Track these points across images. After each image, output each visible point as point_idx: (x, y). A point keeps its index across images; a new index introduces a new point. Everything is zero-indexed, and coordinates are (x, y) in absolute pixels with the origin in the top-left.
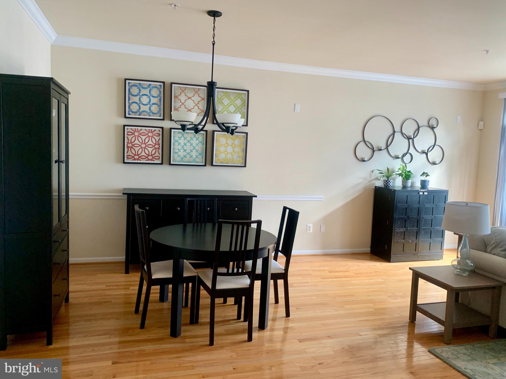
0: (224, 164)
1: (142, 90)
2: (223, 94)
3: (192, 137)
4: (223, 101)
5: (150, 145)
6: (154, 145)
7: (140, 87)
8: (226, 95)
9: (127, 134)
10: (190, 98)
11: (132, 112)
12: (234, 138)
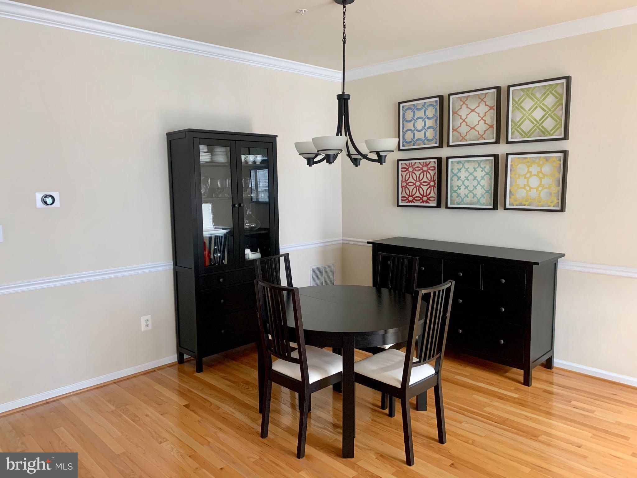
0: (525, 206)
1: (416, 111)
2: (522, 93)
3: (476, 167)
4: (522, 105)
5: (425, 182)
6: (429, 182)
7: (414, 109)
8: (527, 94)
9: (402, 171)
10: (473, 110)
11: (407, 142)
12: (541, 163)
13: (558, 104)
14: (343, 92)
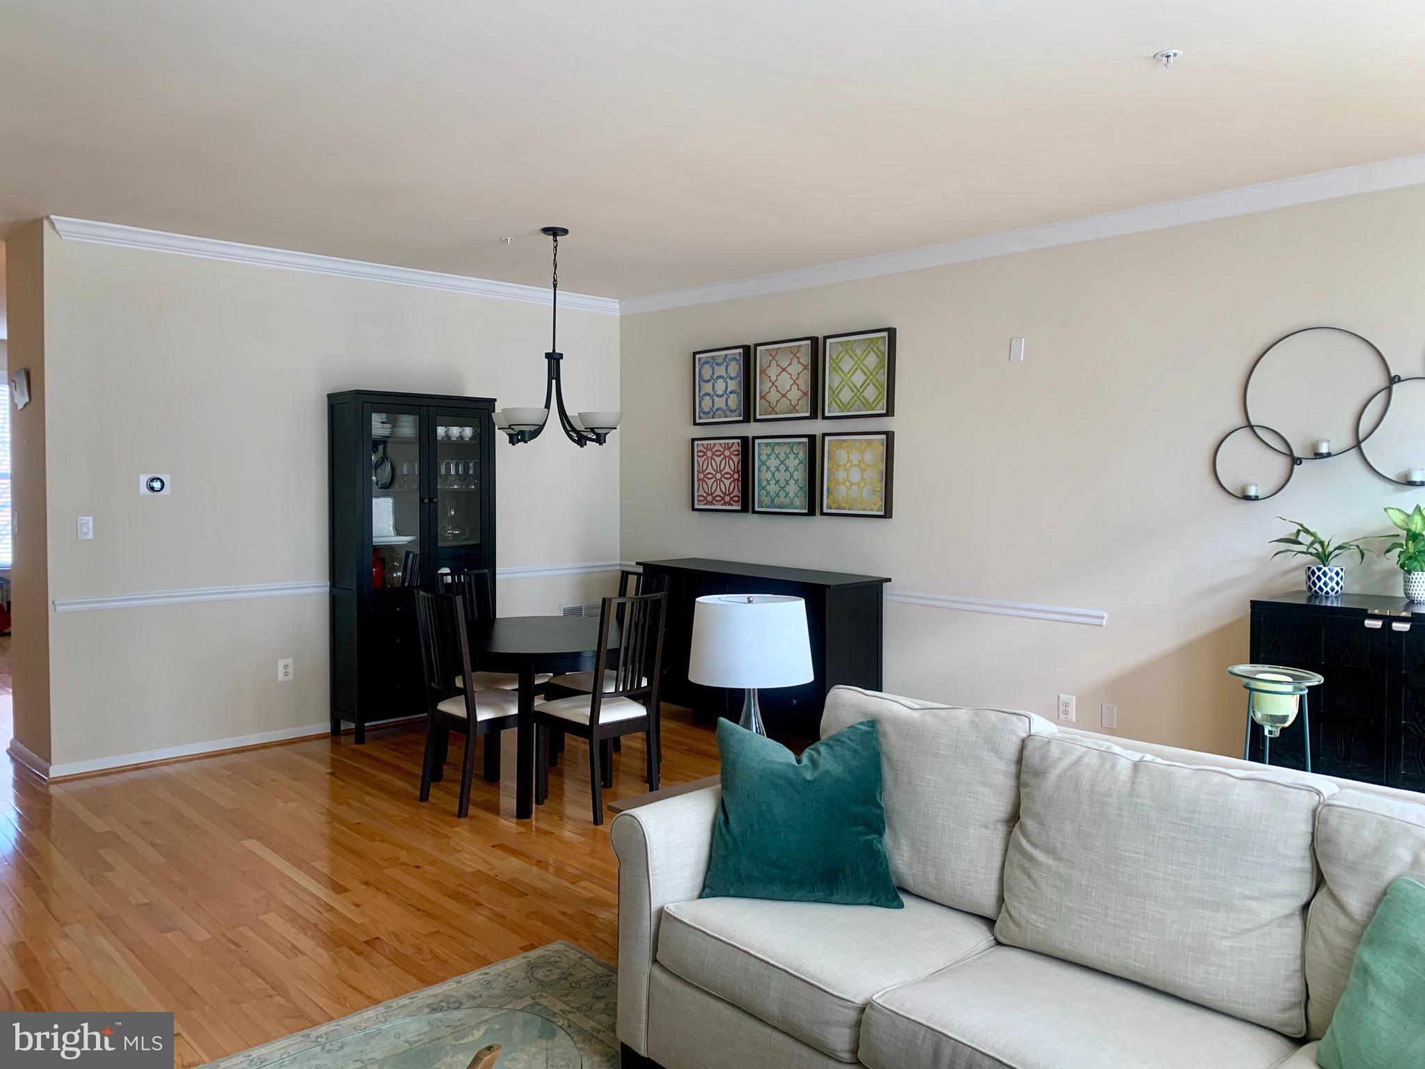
0: (845, 509)
1: (716, 368)
2: (840, 349)
3: (788, 452)
4: (841, 365)
5: (727, 473)
6: (732, 473)
7: (713, 363)
8: (847, 351)
9: (698, 456)
10: (784, 370)
11: (704, 413)
12: (862, 448)
13: (880, 365)
14: (554, 350)
